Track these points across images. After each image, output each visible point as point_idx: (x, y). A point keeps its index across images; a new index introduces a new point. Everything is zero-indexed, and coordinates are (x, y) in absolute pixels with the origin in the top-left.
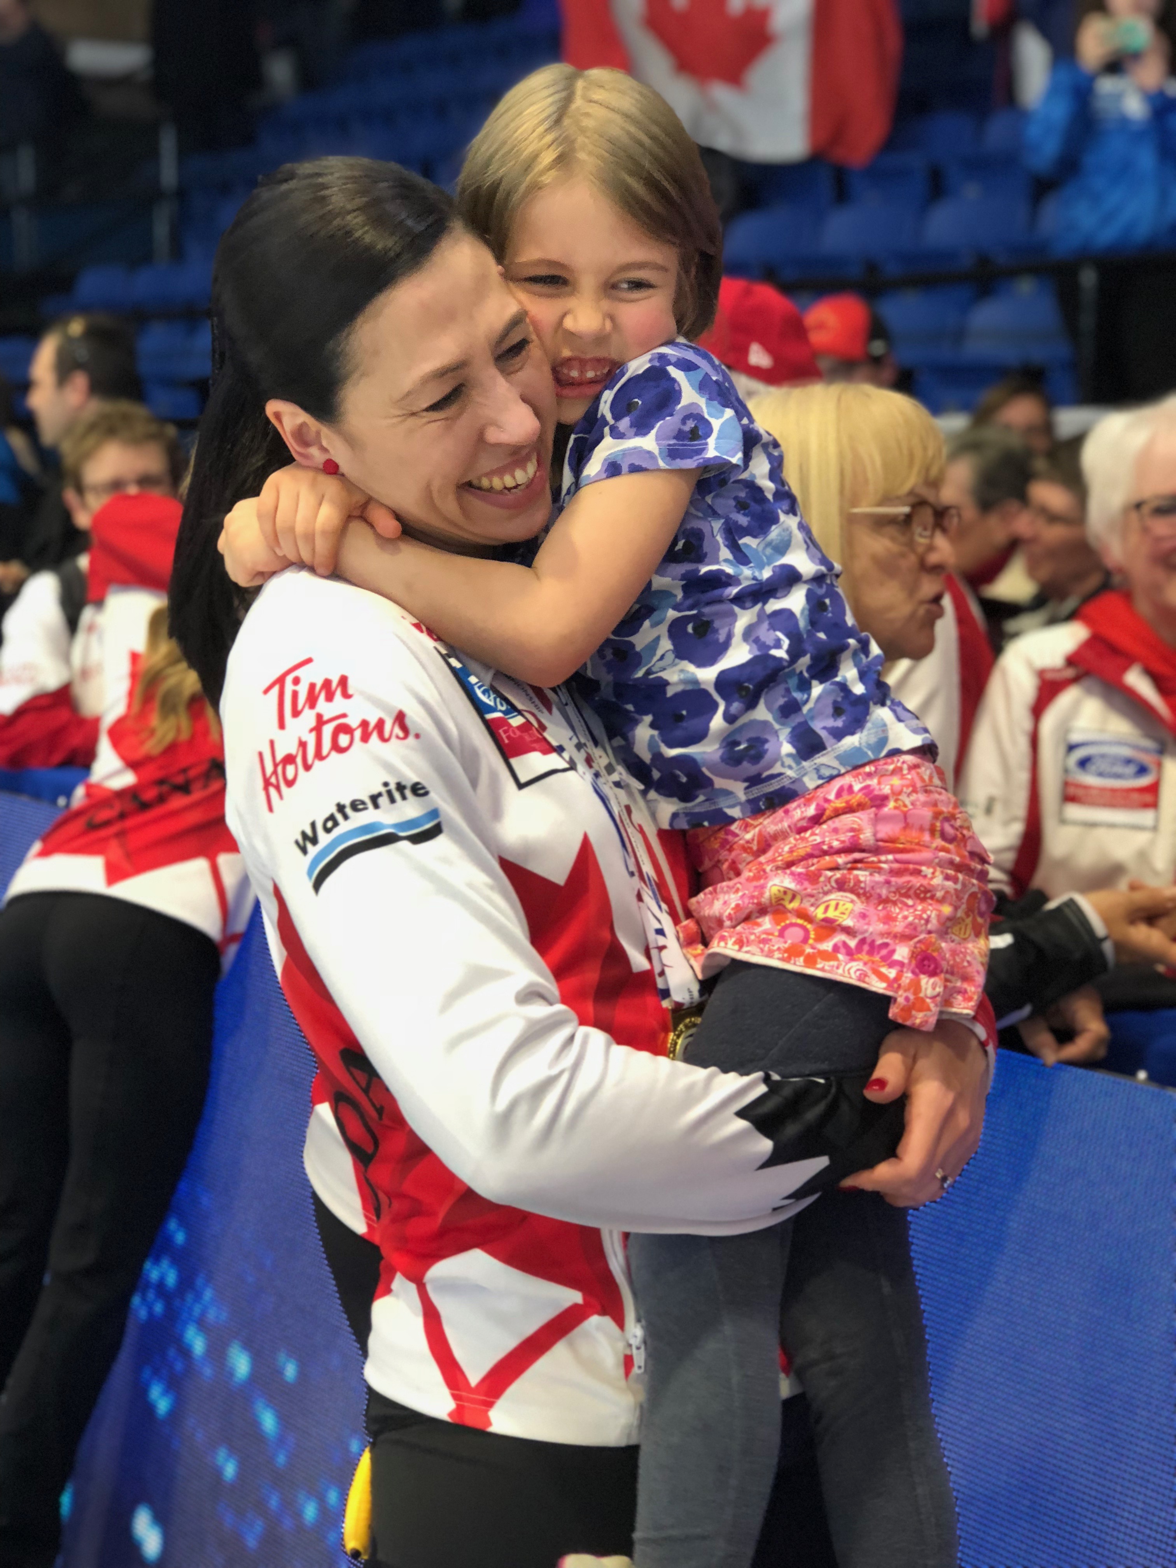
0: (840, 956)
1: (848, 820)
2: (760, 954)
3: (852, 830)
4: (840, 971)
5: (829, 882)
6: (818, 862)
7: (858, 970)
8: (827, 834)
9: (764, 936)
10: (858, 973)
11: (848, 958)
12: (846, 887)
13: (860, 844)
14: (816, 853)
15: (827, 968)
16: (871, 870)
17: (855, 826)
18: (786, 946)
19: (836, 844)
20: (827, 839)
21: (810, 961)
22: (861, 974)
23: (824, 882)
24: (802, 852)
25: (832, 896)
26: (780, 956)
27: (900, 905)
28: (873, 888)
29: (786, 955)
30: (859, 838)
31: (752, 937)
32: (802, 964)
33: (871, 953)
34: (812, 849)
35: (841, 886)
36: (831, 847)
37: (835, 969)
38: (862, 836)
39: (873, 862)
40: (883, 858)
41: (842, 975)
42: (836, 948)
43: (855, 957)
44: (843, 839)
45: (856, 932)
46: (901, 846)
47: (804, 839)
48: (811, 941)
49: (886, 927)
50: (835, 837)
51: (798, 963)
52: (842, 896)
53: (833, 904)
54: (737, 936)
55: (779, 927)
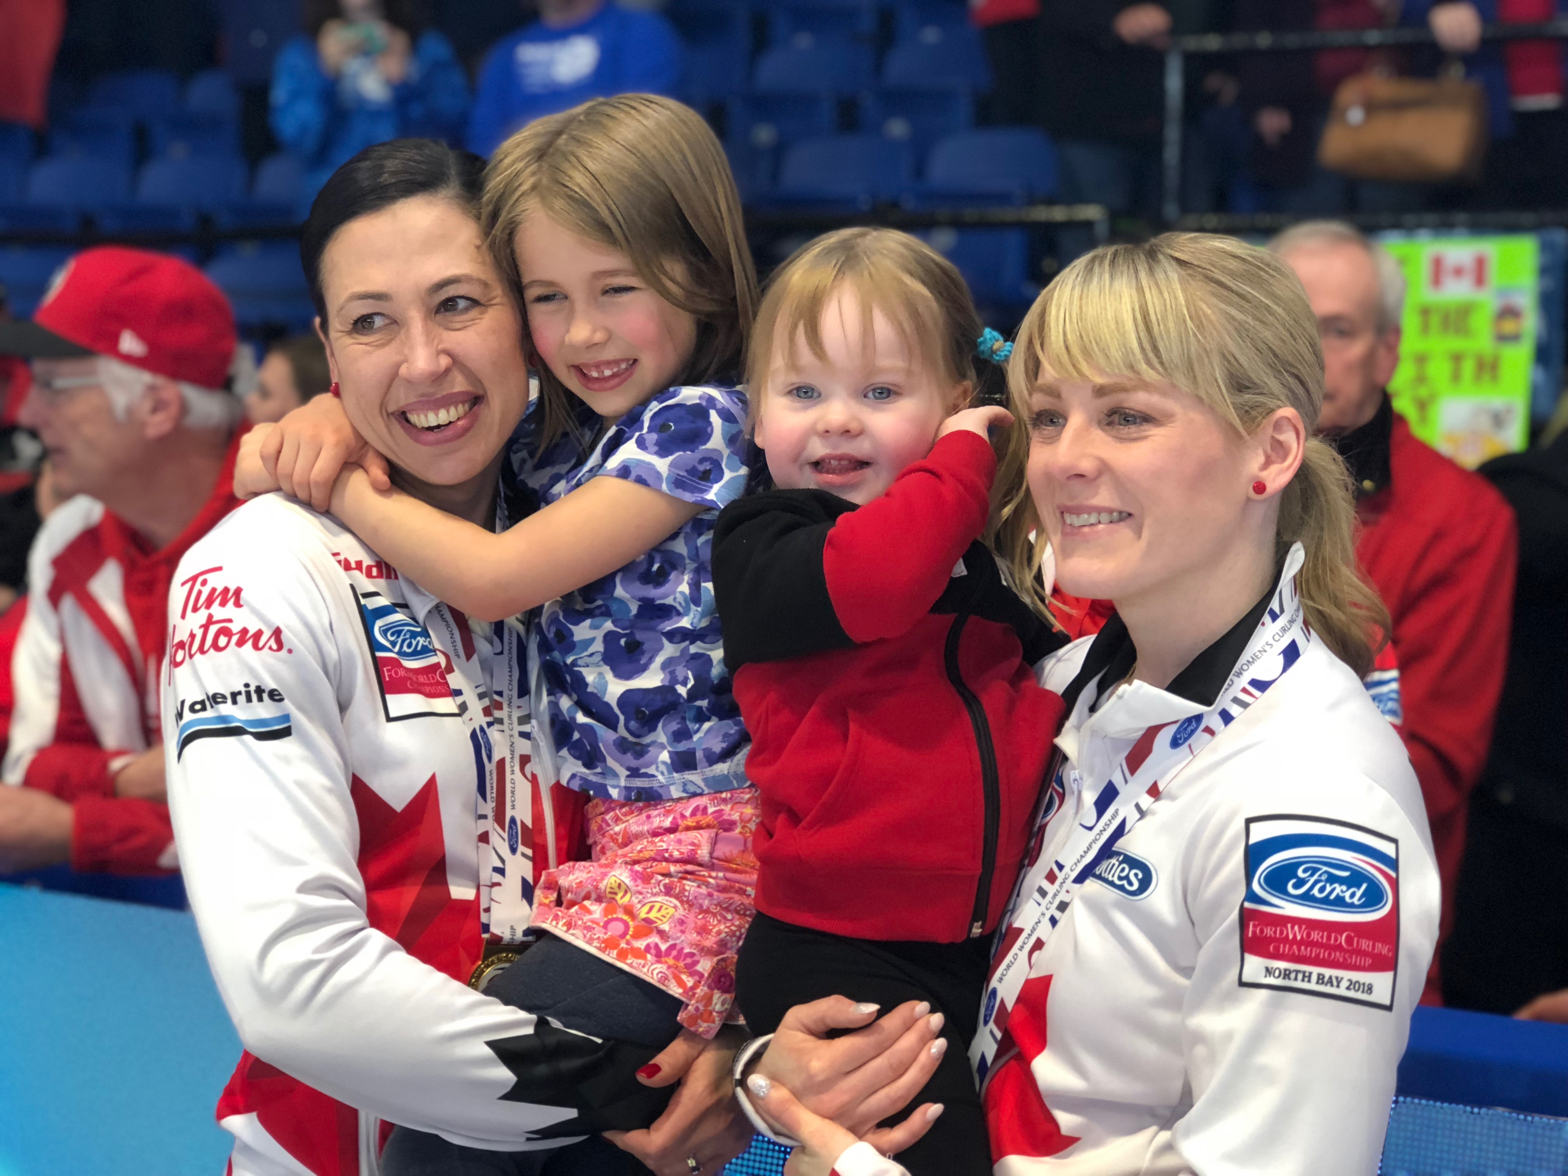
0: (649, 956)
1: (693, 835)
2: (582, 939)
3: (693, 844)
4: (645, 970)
5: (659, 885)
6: (656, 865)
7: (660, 972)
8: (672, 843)
9: (589, 924)
10: (660, 975)
11: (655, 959)
12: (672, 892)
13: (697, 858)
14: (659, 858)
15: (634, 964)
16: (699, 882)
17: (696, 841)
18: (606, 937)
19: (676, 854)
20: (671, 848)
21: (622, 955)
22: (662, 977)
23: (654, 884)
24: (647, 854)
25: (659, 899)
26: (598, 945)
27: (719, 918)
28: (696, 898)
29: (603, 945)
30: (696, 853)
31: (580, 922)
32: (615, 956)
33: (676, 958)
34: (656, 854)
35: (668, 891)
36: (671, 856)
37: (641, 967)
38: (699, 852)
39: (704, 876)
40: (714, 874)
41: (645, 974)
42: (648, 948)
43: (663, 959)
44: (682, 851)
45: (669, 937)
46: (734, 866)
47: (653, 842)
48: (628, 937)
49: (699, 938)
50: (678, 848)
51: (611, 955)
52: (667, 901)
53: (657, 906)
54: (568, 919)
55: (606, 919)
